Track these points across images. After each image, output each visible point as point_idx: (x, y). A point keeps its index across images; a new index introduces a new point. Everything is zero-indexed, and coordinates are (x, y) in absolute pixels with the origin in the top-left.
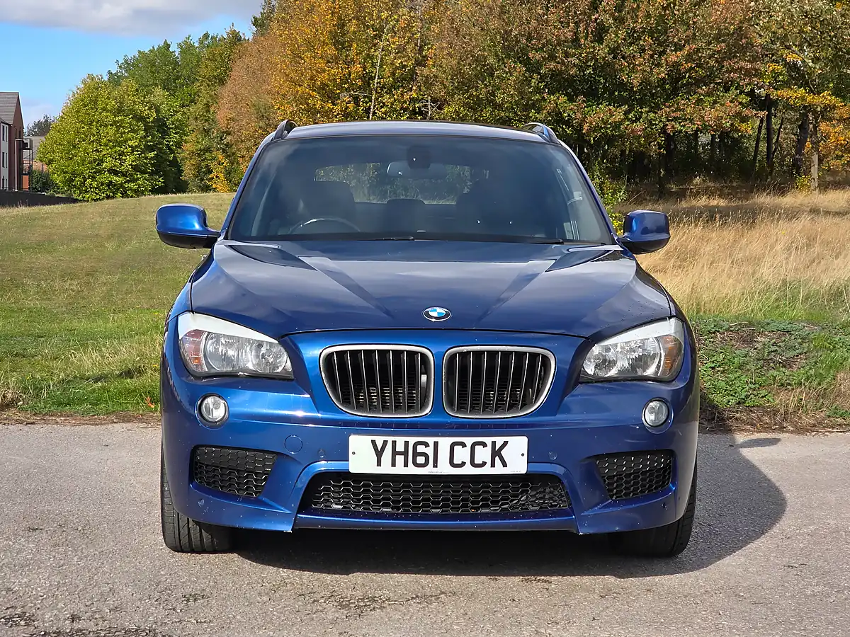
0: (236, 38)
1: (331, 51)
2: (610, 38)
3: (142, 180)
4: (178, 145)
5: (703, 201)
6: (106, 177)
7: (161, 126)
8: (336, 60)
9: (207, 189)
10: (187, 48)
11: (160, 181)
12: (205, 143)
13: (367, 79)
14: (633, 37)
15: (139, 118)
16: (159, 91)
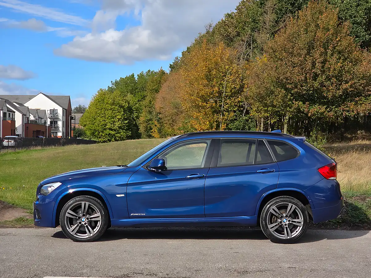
0: (163, 73)
1: (205, 82)
2: (319, 79)
3: (123, 133)
4: (138, 117)
5: (360, 142)
6: (108, 131)
7: (130, 110)
8: (207, 85)
9: (150, 136)
10: (141, 76)
11: (130, 133)
12: (149, 117)
13: (220, 93)
14: (328, 78)
15: (121, 107)
16: (129, 95)
